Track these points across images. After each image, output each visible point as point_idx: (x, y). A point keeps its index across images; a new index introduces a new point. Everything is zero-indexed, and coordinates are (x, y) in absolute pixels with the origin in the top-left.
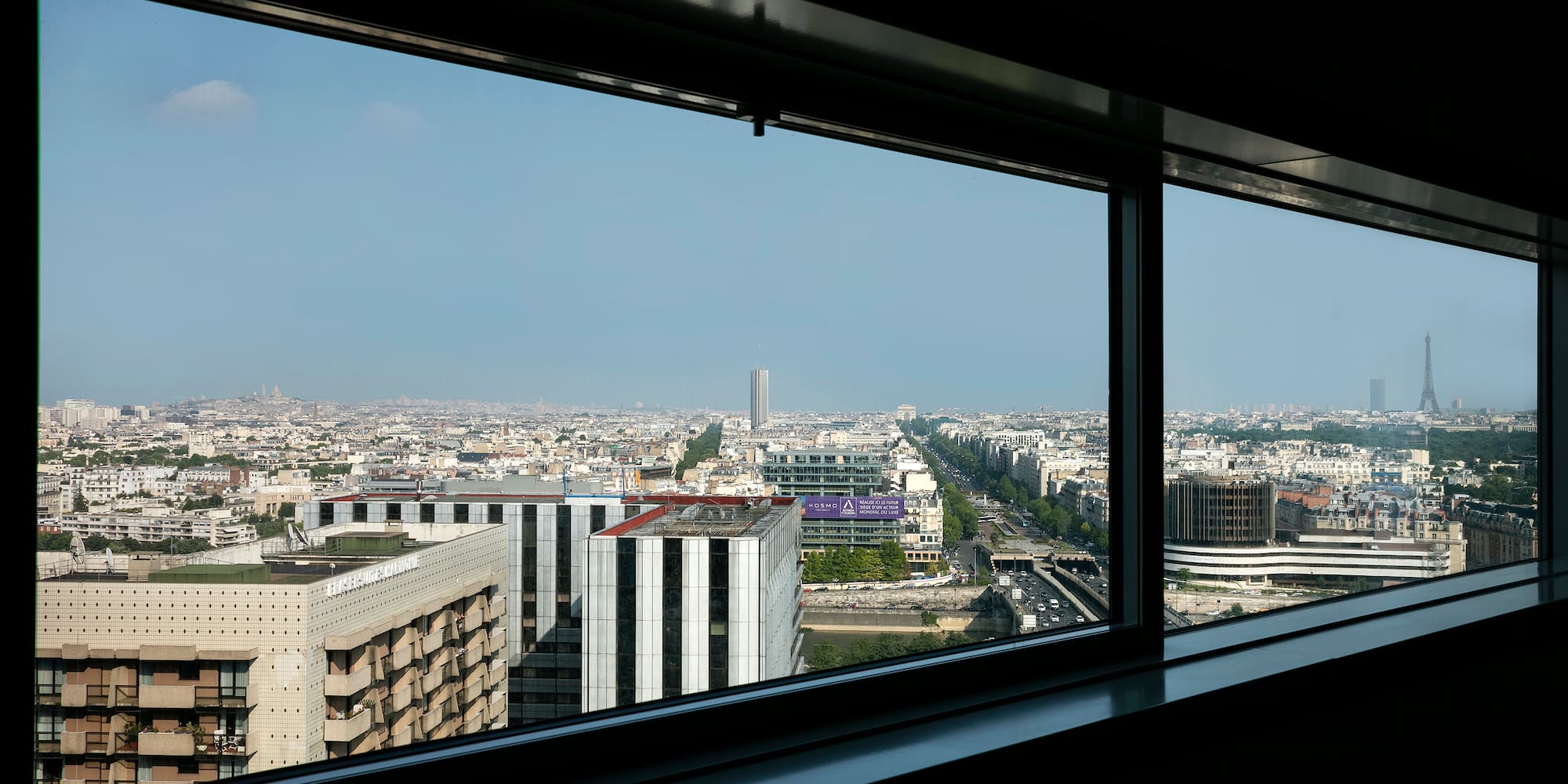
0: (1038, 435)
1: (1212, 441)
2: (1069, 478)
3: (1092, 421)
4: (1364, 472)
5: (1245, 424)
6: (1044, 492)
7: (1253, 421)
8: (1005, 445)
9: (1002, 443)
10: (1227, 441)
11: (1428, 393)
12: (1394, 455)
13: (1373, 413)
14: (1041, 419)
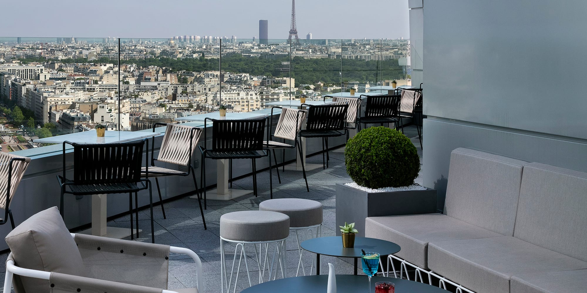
0: (40, 69)
1: (161, 72)
2: (64, 111)
3: (77, 53)
4: (257, 98)
5: (181, 55)
6: (46, 120)
7: (187, 52)
8: (15, 80)
9: (13, 77)
10: (171, 72)
11: (293, 32)
12: (274, 81)
13: (261, 45)
14: (40, 51)
